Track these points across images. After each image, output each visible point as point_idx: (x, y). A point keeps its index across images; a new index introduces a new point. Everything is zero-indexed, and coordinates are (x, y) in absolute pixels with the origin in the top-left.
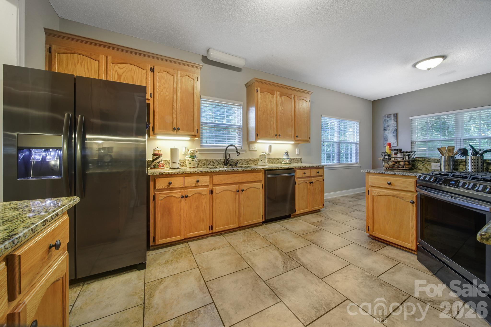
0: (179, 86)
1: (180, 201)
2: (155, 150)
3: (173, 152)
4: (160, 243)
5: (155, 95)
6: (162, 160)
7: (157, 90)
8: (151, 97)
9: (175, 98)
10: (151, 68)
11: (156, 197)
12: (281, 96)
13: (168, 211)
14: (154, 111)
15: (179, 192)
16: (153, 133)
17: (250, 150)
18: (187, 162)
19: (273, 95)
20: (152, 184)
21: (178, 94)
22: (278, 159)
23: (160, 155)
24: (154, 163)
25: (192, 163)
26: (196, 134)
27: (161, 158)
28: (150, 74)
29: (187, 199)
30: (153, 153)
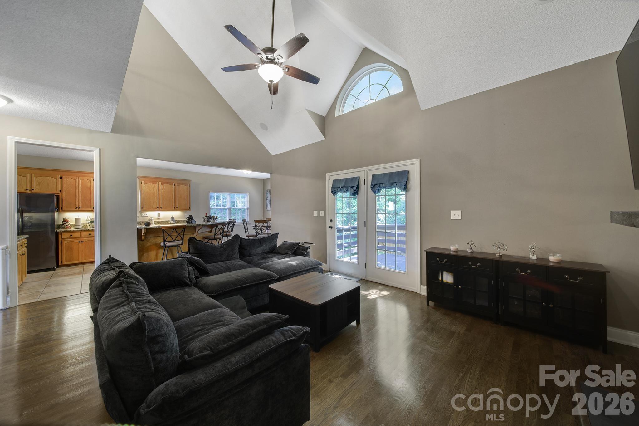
0: (80, 185)
1: (78, 244)
2: (64, 219)
3: (77, 220)
4: (65, 264)
5: (63, 191)
6: (69, 224)
7: (64, 188)
8: (60, 192)
9: (77, 191)
10: (60, 177)
11: (63, 242)
12: (162, 184)
13: (70, 249)
14: (62, 199)
15: (78, 240)
16: (62, 210)
17: (142, 216)
18: (88, 225)
19: (156, 184)
20: (60, 236)
21: (79, 190)
22: (166, 221)
23: (68, 222)
24: (63, 226)
25: (91, 225)
26: (93, 209)
27: (68, 223)
28: (59, 180)
29: (82, 243)
30: (62, 220)
